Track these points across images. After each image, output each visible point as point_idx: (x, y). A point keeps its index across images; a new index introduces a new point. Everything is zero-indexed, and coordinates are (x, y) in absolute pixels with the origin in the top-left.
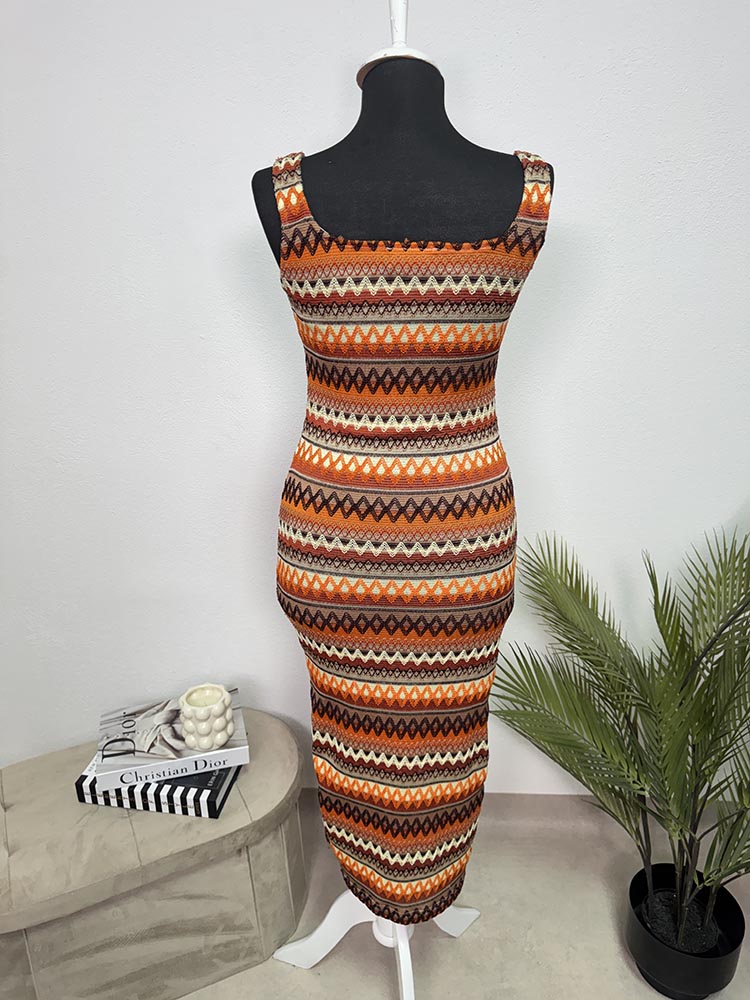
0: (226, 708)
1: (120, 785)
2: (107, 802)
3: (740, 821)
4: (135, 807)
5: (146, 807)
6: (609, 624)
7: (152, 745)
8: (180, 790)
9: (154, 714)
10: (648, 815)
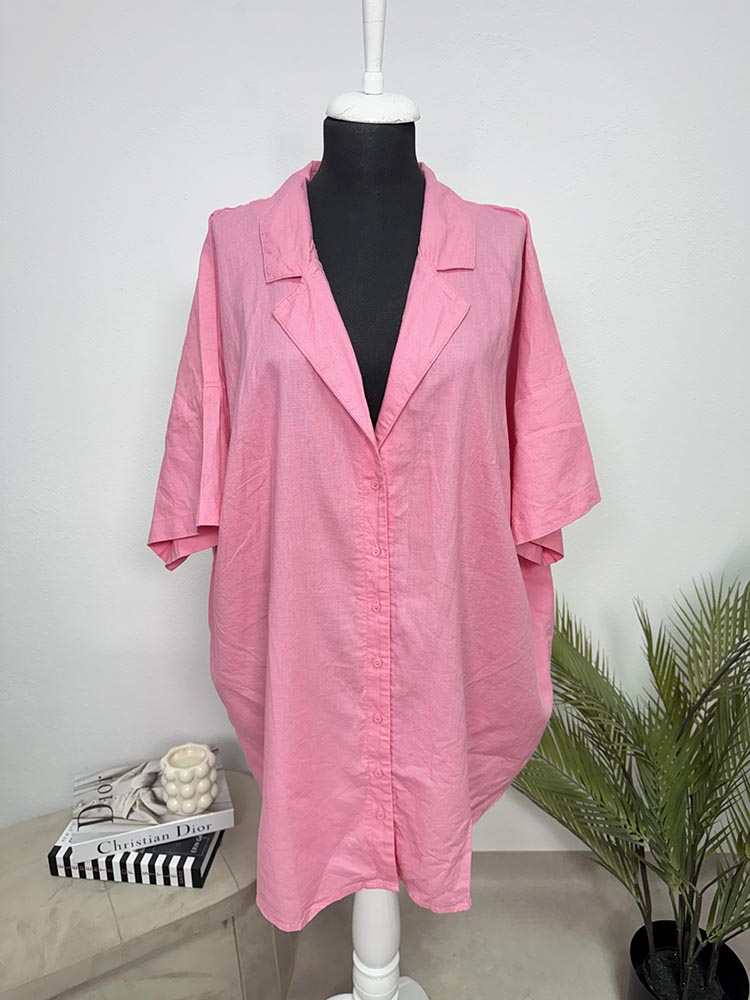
0: (210, 769)
1: (96, 855)
2: (83, 875)
3: (739, 874)
4: (113, 879)
5: (125, 878)
6: (603, 672)
7: (131, 811)
8: (161, 858)
9: (132, 777)
10: (647, 867)
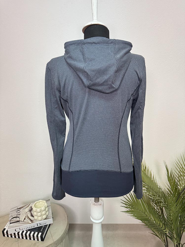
0: (46, 208)
1: (15, 232)
2: (11, 237)
4: (20, 238)
5: (23, 238)
6: (155, 181)
7: (25, 219)
8: (33, 233)
9: (26, 208)
10: (167, 237)
